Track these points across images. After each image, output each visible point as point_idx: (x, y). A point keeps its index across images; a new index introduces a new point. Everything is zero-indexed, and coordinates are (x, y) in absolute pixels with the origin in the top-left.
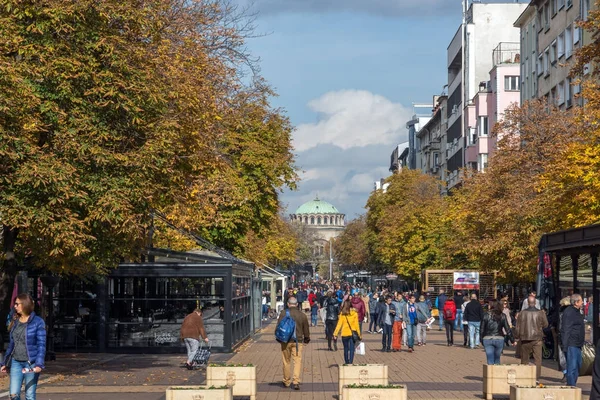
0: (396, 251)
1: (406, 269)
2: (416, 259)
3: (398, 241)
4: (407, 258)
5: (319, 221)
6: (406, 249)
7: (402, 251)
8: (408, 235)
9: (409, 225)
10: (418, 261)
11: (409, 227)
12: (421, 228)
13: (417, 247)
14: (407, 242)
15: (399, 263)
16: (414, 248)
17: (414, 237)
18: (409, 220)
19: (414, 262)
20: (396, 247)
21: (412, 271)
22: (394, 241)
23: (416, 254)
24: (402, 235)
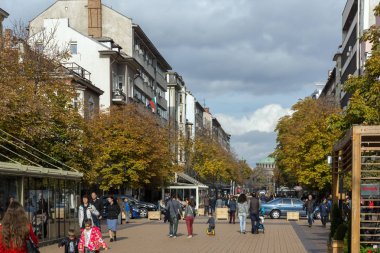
0: (297, 160)
1: (306, 177)
2: (316, 168)
3: (299, 151)
4: (308, 167)
6: (307, 158)
7: (303, 160)
8: (309, 145)
9: (310, 134)
10: (318, 170)
11: (310, 137)
12: (322, 138)
13: (317, 156)
14: (308, 152)
15: (300, 172)
16: (314, 157)
17: (315, 147)
18: (309, 129)
19: (314, 171)
20: (297, 157)
21: (312, 180)
22: (295, 151)
23: (317, 162)
24: (303, 144)
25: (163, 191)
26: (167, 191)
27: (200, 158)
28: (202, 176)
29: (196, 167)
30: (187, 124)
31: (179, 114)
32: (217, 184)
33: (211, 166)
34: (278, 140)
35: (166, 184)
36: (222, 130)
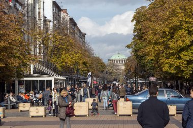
0: (161, 47)
1: (171, 66)
2: (181, 55)
3: (163, 37)
4: (173, 54)
5: (120, 62)
6: (172, 45)
7: (167, 47)
8: (174, 30)
9: (174, 19)
10: (184, 57)
11: (175, 21)
12: (187, 23)
13: (183, 42)
14: (172, 38)
15: (163, 60)
16: (180, 43)
17: (180, 32)
18: (174, 13)
19: (180, 58)
20: (160, 43)
21: (178, 68)
22: (158, 37)
23: (183, 49)
24: (167, 30)
25: (17, 83)
26: (20, 83)
27: (57, 51)
28: (60, 68)
29: (54, 59)
30: (45, 21)
31: (37, 11)
32: (75, 76)
33: (68, 58)
34: (134, 31)
35: (20, 75)
36: (78, 28)
